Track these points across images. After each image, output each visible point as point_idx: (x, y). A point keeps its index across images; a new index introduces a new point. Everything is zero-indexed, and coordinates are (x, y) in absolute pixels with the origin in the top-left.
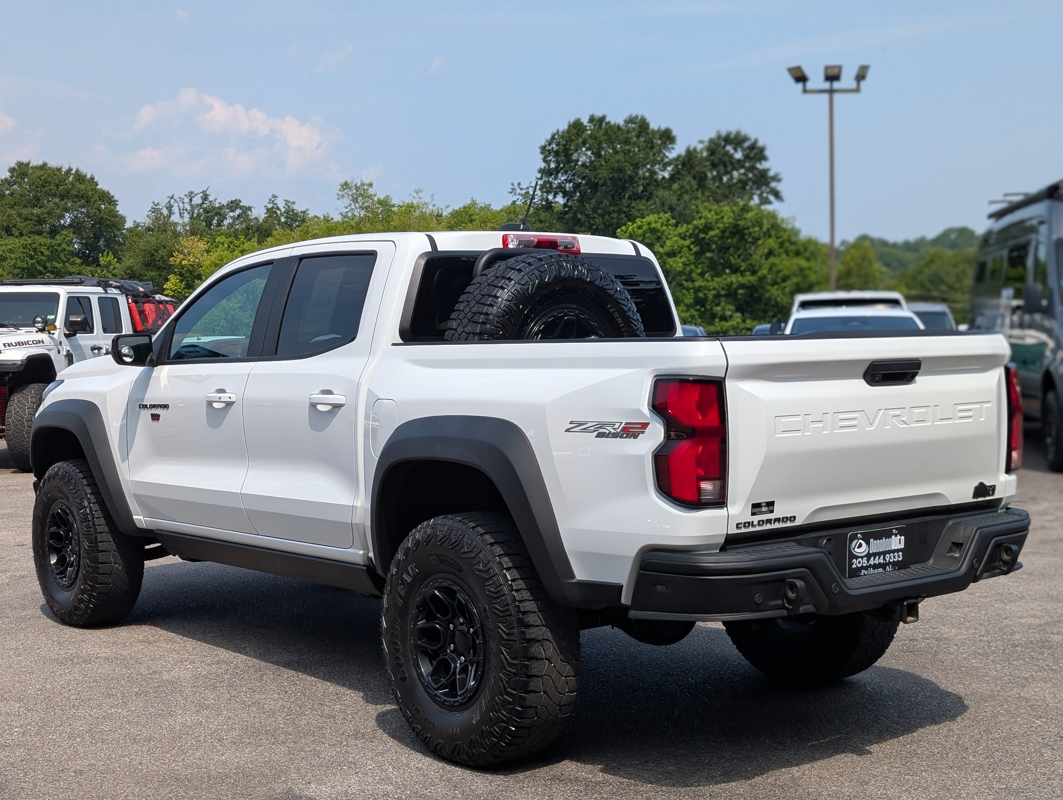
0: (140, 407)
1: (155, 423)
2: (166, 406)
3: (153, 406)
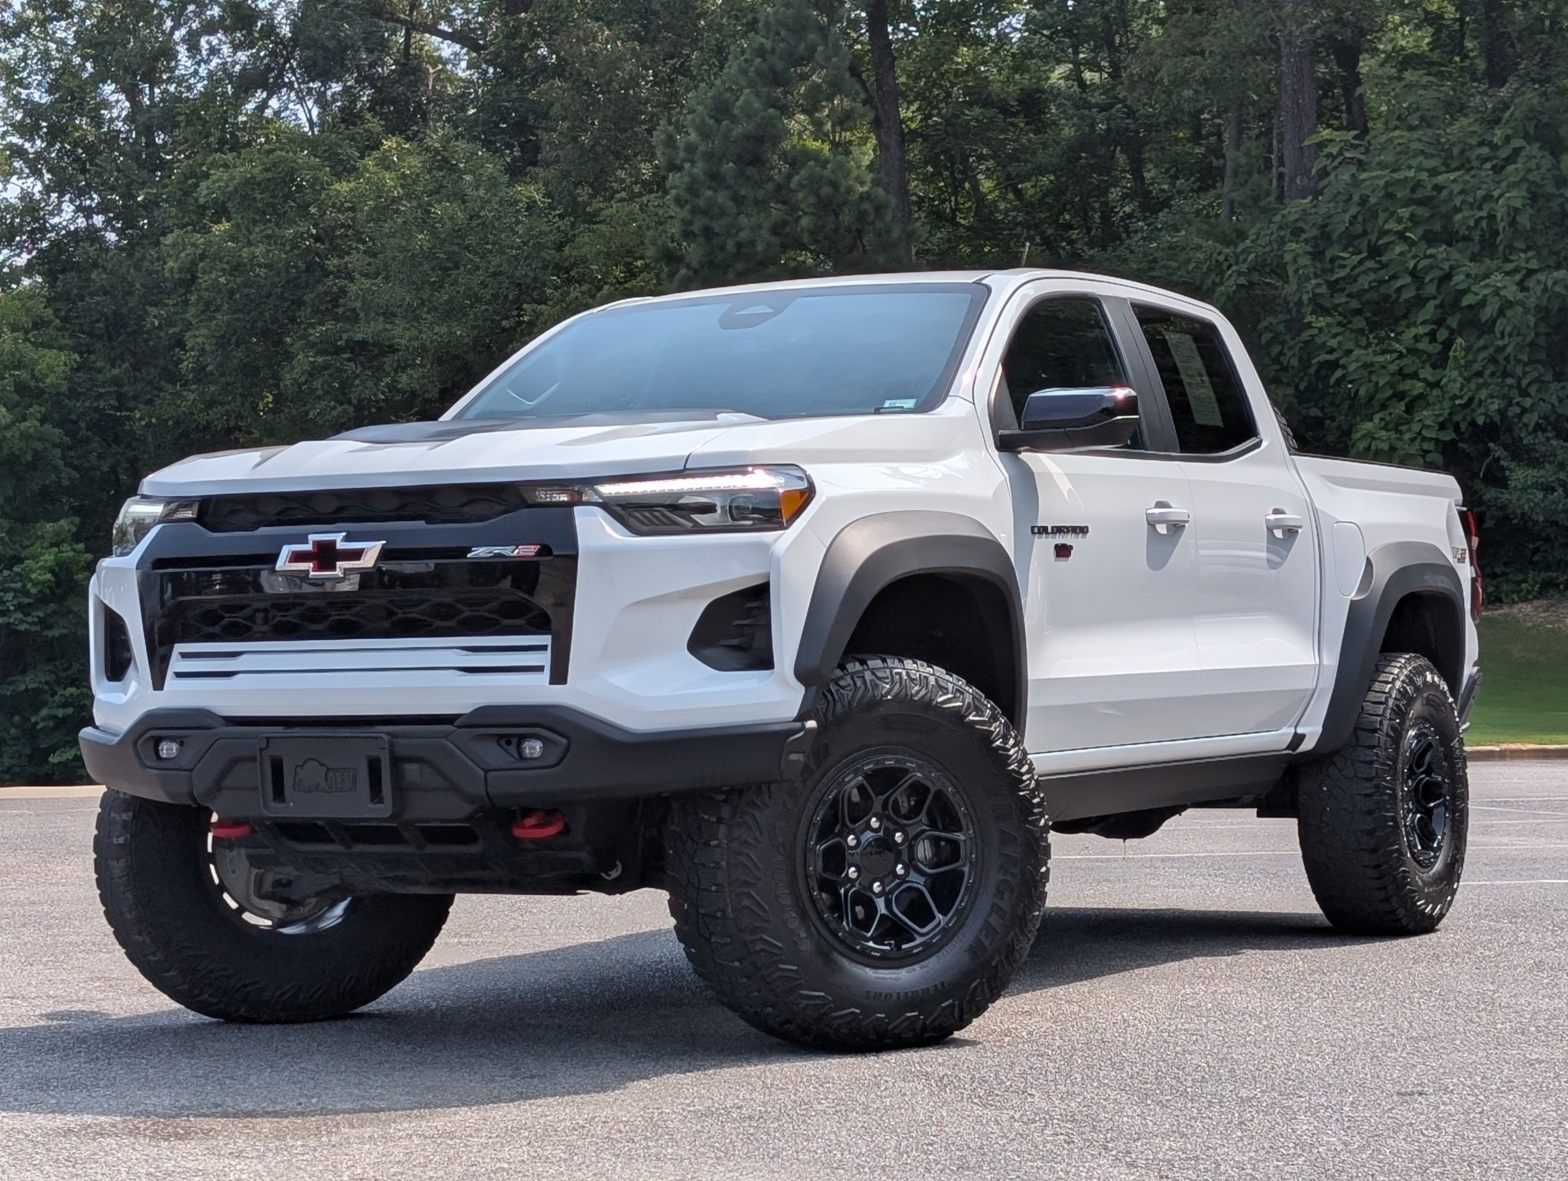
0: (1033, 533)
1: (1062, 563)
2: (1082, 530)
3: (1058, 530)
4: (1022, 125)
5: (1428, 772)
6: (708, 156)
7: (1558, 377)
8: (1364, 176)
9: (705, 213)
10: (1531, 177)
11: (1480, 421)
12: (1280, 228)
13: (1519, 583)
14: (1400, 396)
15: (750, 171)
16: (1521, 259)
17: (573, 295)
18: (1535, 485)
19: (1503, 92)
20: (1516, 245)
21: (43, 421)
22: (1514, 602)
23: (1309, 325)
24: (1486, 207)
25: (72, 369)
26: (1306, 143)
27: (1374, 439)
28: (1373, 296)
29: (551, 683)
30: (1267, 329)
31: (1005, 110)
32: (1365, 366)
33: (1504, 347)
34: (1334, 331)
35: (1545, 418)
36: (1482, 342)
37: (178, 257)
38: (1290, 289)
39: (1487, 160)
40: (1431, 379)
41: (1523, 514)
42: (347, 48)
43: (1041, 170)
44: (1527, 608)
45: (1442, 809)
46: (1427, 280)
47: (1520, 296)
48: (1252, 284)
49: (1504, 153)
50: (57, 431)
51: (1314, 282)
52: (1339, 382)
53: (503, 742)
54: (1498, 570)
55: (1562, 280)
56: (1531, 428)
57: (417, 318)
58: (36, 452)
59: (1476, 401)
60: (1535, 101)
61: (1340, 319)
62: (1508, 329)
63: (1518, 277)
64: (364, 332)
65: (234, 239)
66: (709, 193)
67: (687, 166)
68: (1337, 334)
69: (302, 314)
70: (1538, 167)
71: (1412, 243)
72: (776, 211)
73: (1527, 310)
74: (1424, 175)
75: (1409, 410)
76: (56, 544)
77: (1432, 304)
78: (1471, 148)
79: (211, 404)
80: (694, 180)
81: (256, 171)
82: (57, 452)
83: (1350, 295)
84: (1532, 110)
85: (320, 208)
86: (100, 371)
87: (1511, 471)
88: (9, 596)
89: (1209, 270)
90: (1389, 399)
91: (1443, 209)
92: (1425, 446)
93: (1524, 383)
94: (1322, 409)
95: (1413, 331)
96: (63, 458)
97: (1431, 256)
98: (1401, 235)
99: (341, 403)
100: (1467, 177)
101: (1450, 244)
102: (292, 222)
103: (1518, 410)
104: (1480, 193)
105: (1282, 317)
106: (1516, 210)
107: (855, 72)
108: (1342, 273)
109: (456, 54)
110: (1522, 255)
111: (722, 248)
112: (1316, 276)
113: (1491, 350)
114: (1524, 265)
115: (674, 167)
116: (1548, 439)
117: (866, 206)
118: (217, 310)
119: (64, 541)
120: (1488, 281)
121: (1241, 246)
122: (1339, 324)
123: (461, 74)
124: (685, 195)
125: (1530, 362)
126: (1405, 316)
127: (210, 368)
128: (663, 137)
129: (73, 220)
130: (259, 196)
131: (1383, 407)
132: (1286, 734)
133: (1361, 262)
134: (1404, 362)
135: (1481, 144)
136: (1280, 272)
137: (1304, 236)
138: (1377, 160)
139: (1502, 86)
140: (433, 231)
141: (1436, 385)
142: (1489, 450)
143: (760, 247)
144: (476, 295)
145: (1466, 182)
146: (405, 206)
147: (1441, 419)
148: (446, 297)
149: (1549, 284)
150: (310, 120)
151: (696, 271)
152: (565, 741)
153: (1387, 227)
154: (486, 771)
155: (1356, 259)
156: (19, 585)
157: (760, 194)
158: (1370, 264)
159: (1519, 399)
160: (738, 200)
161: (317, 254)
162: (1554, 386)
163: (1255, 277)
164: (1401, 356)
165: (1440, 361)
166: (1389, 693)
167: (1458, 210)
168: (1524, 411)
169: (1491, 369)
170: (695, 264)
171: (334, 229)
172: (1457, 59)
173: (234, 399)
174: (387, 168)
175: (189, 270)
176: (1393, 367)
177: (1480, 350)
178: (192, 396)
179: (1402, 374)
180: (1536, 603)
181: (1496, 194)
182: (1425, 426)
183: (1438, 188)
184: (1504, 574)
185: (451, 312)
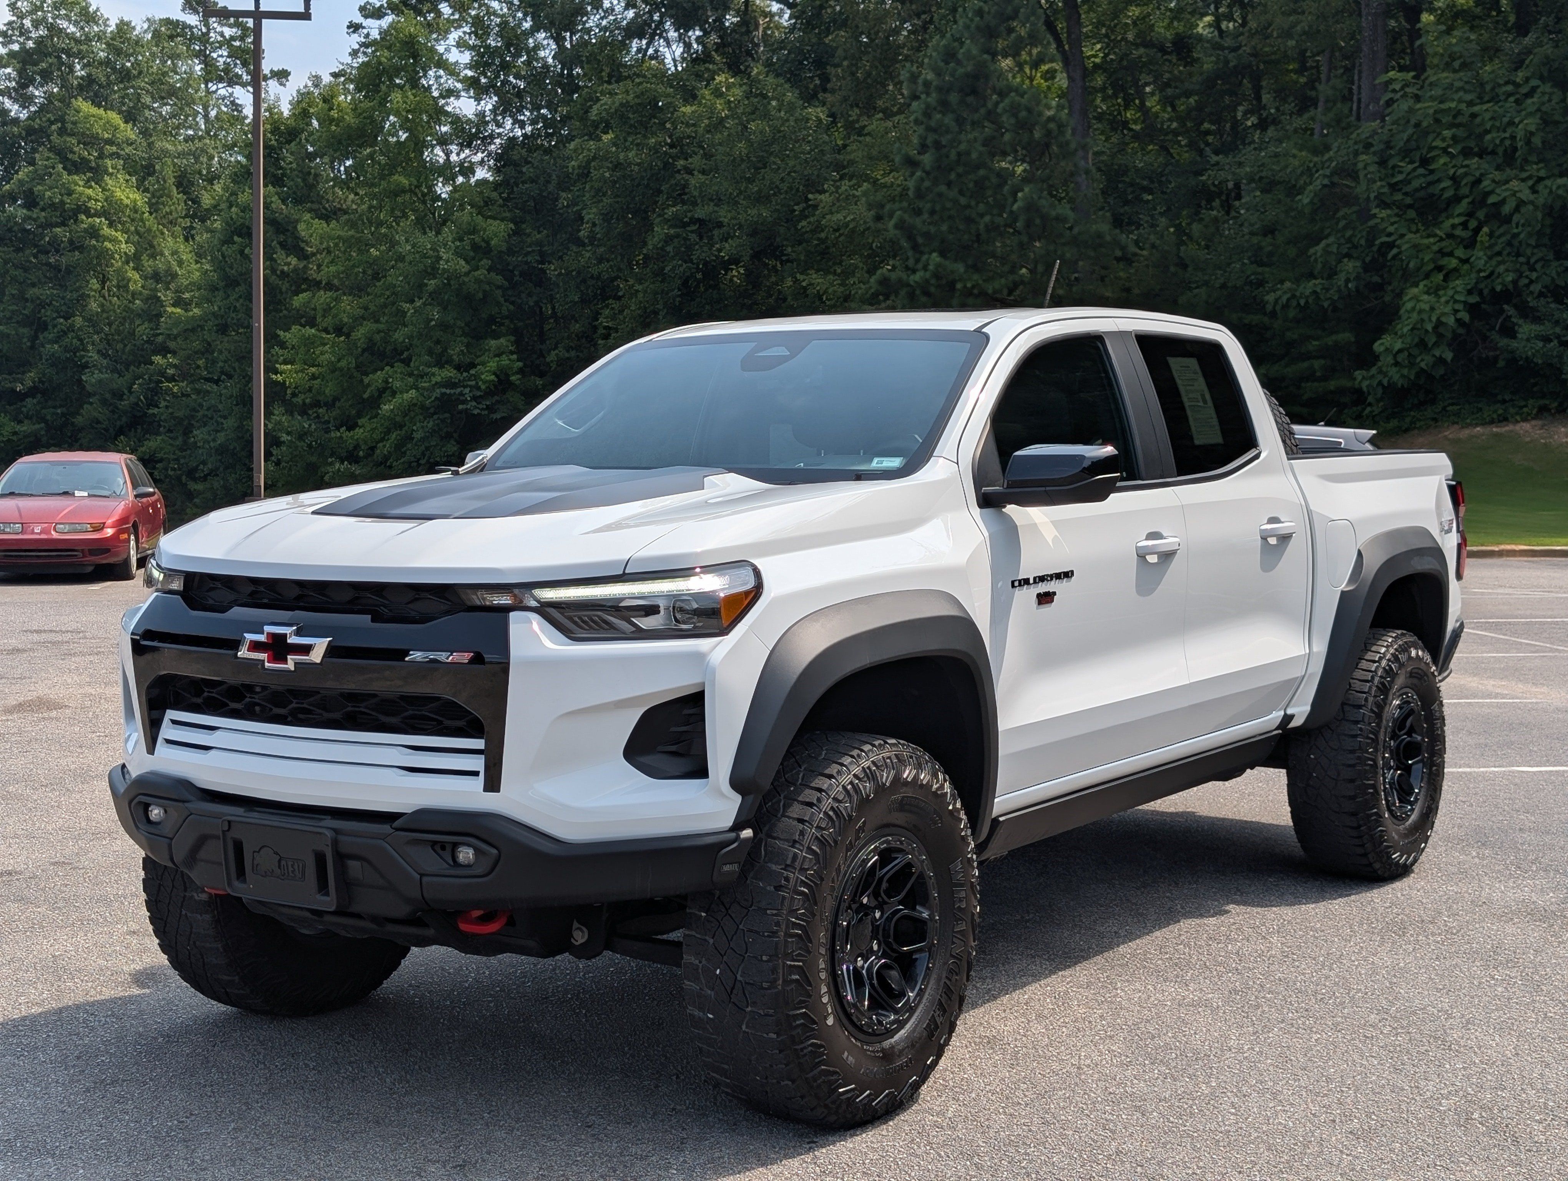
0: (1013, 586)
1: (1045, 611)
2: (1068, 575)
3: (1042, 579)
4: (1174, 61)
5: (1409, 734)
6: (939, 89)
7: (1559, 256)
8: (1418, 106)
9: (935, 130)
10: (1544, 109)
11: (1498, 288)
12: (1356, 143)
13: (1521, 407)
14: (1439, 269)
15: (970, 99)
16: (1533, 169)
17: (843, 188)
18: (1537, 337)
19: (1527, 40)
20: (1530, 159)
21: (489, 270)
22: (1517, 422)
23: (1374, 216)
24: (1509, 131)
25: (509, 235)
26: (1377, 82)
27: (1419, 301)
28: (1422, 194)
29: (485, 790)
30: (1344, 217)
31: (1162, 50)
32: (1415, 246)
33: (1519, 234)
34: (1392, 220)
35: (1546, 287)
36: (1501, 230)
37: (577, 159)
38: (1361, 189)
39: (1510, 95)
40: (1463, 256)
41: (1527, 358)
42: (699, 8)
43: (1187, 94)
44: (1526, 426)
45: (1421, 765)
46: (1463, 183)
47: (1532, 197)
48: (1333, 184)
49: (1524, 90)
50: (499, 277)
51: (1379, 184)
52: (1394, 257)
53: (438, 848)
54: (1507, 398)
55: (1564, 185)
56: (1535, 295)
57: (736, 203)
58: (484, 291)
59: (1496, 275)
60: (1549, 51)
61: (1396, 211)
62: (1522, 221)
63: (1530, 183)
64: (700, 212)
65: (615, 144)
66: (939, 116)
67: (923, 96)
68: (1395, 223)
69: (661, 199)
70: (1550, 100)
71: (1452, 156)
72: (989, 129)
73: (1536, 208)
74: (1463, 106)
75: (1446, 279)
76: (498, 355)
77: (1465, 202)
78: (1500, 85)
79: (600, 260)
80: (928, 106)
81: (630, 98)
82: (499, 292)
83: (1406, 194)
84: (1547, 57)
85: (673, 123)
86: (529, 235)
87: (1520, 326)
88: (467, 390)
89: (1302, 174)
90: (1432, 271)
91: (1477, 131)
92: (1457, 306)
93: (1532, 261)
94: (1382, 277)
95: (1451, 221)
96: (503, 296)
97: (1467, 166)
98: (1445, 150)
99: (686, 262)
100: (1496, 108)
101: (1481, 157)
102: (654, 134)
103: (1526, 281)
104: (1506, 120)
105: (1355, 208)
106: (1532, 134)
107: (1050, 26)
108: (1400, 177)
109: (782, 10)
110: (1535, 167)
111: (947, 157)
112: (1381, 180)
113: (1508, 237)
114: (1535, 173)
115: (915, 97)
116: (1548, 303)
117: (1052, 126)
118: (604, 195)
119: (503, 353)
120: (1507, 186)
121: (1327, 156)
122: (1397, 215)
123: (785, 24)
124: (920, 118)
125: (1537, 246)
126: (1446, 210)
127: (599, 236)
128: (908, 75)
129: (512, 130)
130: (631, 116)
131: (1427, 276)
132: (1277, 716)
133: (1414, 169)
134: (1443, 244)
135: (1507, 83)
136: (1353, 175)
137: (1372, 149)
138: (1429, 94)
139: (1526, 35)
140: (749, 140)
141: (1466, 261)
142: (1502, 311)
143: (974, 155)
144: (777, 187)
145: (1495, 111)
146: (729, 123)
147: (1469, 287)
148: (756, 189)
149: (1554, 188)
150: (674, 60)
151: (928, 173)
152: (495, 851)
153: (1434, 144)
154: (422, 875)
155: (1410, 167)
156: (473, 383)
157: (976, 116)
158: (1421, 171)
159: (1528, 273)
160: (960, 121)
161: (671, 157)
162: (1555, 264)
163: (1336, 179)
164: (1441, 239)
165: (1470, 244)
166: (1375, 671)
167: (1487, 132)
168: (1531, 282)
169: (1508, 249)
170: (928, 168)
171: (682, 138)
172: (1494, 13)
173: (616, 258)
174: (717, 97)
175: (585, 168)
176: (1435, 248)
177: (1499, 237)
178: (588, 255)
179: (1442, 253)
180: (1534, 422)
181: (1517, 120)
182: (1456, 292)
183: (1474, 116)
184: (1512, 400)
185: (761, 199)
